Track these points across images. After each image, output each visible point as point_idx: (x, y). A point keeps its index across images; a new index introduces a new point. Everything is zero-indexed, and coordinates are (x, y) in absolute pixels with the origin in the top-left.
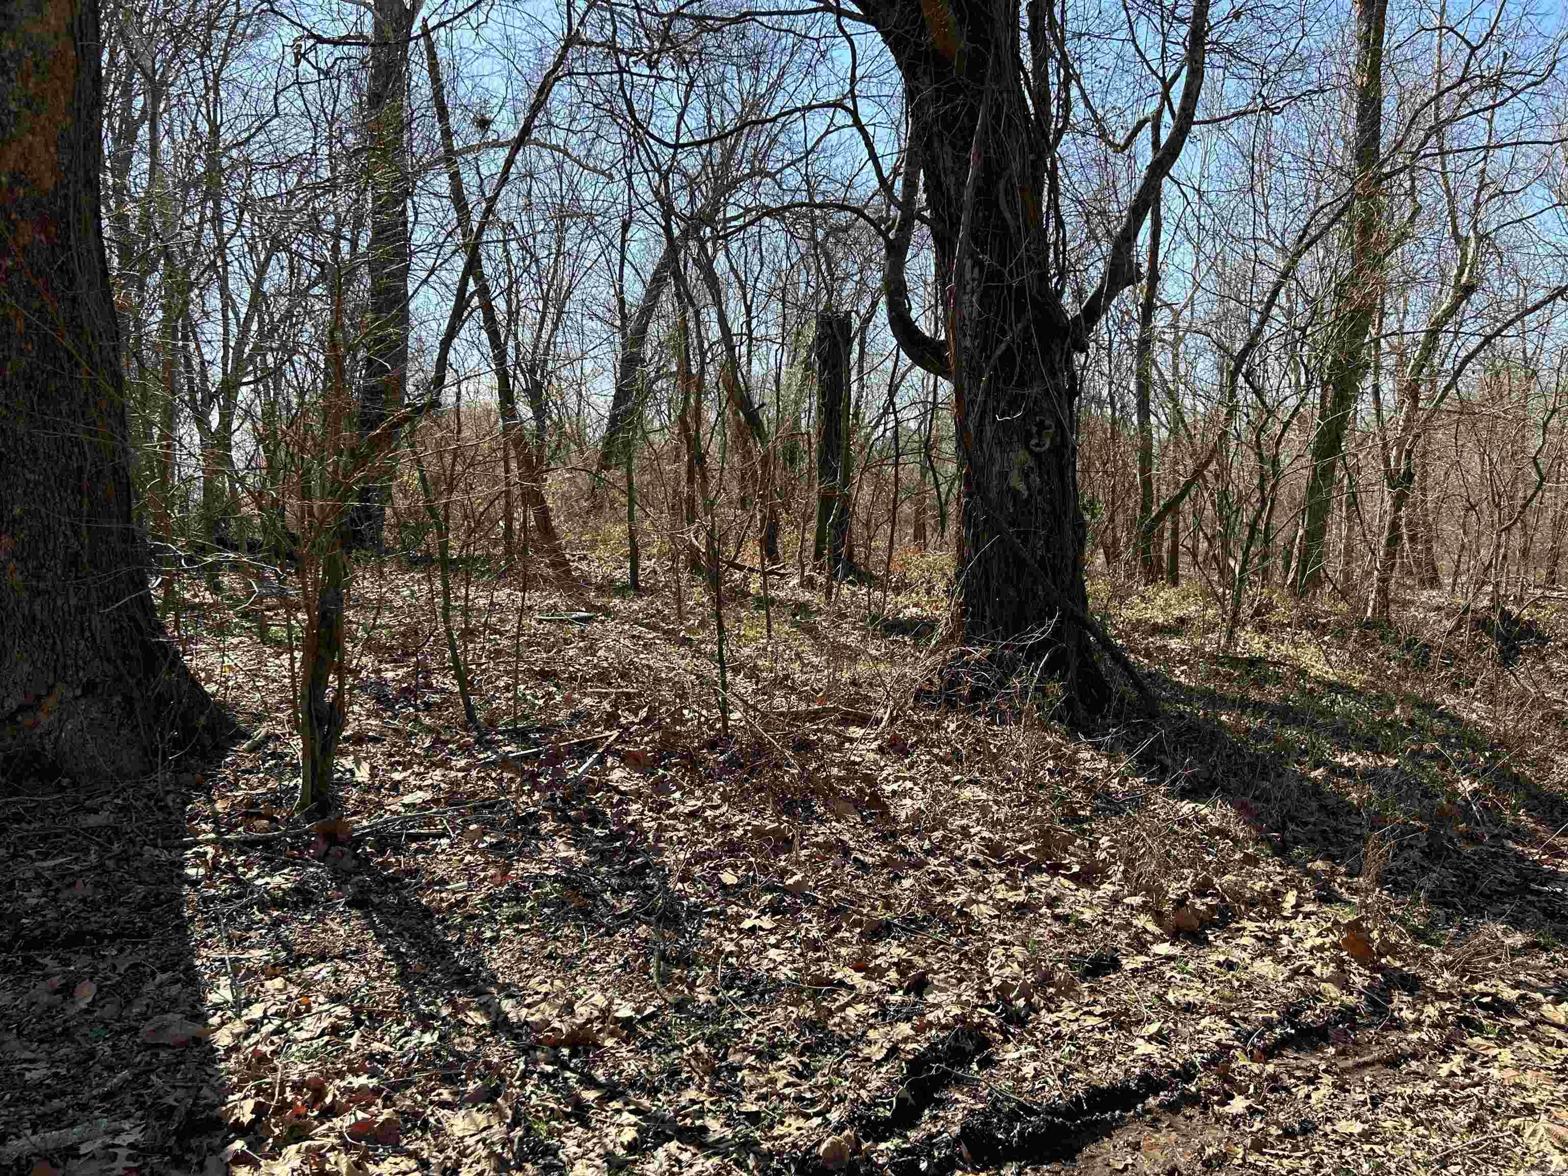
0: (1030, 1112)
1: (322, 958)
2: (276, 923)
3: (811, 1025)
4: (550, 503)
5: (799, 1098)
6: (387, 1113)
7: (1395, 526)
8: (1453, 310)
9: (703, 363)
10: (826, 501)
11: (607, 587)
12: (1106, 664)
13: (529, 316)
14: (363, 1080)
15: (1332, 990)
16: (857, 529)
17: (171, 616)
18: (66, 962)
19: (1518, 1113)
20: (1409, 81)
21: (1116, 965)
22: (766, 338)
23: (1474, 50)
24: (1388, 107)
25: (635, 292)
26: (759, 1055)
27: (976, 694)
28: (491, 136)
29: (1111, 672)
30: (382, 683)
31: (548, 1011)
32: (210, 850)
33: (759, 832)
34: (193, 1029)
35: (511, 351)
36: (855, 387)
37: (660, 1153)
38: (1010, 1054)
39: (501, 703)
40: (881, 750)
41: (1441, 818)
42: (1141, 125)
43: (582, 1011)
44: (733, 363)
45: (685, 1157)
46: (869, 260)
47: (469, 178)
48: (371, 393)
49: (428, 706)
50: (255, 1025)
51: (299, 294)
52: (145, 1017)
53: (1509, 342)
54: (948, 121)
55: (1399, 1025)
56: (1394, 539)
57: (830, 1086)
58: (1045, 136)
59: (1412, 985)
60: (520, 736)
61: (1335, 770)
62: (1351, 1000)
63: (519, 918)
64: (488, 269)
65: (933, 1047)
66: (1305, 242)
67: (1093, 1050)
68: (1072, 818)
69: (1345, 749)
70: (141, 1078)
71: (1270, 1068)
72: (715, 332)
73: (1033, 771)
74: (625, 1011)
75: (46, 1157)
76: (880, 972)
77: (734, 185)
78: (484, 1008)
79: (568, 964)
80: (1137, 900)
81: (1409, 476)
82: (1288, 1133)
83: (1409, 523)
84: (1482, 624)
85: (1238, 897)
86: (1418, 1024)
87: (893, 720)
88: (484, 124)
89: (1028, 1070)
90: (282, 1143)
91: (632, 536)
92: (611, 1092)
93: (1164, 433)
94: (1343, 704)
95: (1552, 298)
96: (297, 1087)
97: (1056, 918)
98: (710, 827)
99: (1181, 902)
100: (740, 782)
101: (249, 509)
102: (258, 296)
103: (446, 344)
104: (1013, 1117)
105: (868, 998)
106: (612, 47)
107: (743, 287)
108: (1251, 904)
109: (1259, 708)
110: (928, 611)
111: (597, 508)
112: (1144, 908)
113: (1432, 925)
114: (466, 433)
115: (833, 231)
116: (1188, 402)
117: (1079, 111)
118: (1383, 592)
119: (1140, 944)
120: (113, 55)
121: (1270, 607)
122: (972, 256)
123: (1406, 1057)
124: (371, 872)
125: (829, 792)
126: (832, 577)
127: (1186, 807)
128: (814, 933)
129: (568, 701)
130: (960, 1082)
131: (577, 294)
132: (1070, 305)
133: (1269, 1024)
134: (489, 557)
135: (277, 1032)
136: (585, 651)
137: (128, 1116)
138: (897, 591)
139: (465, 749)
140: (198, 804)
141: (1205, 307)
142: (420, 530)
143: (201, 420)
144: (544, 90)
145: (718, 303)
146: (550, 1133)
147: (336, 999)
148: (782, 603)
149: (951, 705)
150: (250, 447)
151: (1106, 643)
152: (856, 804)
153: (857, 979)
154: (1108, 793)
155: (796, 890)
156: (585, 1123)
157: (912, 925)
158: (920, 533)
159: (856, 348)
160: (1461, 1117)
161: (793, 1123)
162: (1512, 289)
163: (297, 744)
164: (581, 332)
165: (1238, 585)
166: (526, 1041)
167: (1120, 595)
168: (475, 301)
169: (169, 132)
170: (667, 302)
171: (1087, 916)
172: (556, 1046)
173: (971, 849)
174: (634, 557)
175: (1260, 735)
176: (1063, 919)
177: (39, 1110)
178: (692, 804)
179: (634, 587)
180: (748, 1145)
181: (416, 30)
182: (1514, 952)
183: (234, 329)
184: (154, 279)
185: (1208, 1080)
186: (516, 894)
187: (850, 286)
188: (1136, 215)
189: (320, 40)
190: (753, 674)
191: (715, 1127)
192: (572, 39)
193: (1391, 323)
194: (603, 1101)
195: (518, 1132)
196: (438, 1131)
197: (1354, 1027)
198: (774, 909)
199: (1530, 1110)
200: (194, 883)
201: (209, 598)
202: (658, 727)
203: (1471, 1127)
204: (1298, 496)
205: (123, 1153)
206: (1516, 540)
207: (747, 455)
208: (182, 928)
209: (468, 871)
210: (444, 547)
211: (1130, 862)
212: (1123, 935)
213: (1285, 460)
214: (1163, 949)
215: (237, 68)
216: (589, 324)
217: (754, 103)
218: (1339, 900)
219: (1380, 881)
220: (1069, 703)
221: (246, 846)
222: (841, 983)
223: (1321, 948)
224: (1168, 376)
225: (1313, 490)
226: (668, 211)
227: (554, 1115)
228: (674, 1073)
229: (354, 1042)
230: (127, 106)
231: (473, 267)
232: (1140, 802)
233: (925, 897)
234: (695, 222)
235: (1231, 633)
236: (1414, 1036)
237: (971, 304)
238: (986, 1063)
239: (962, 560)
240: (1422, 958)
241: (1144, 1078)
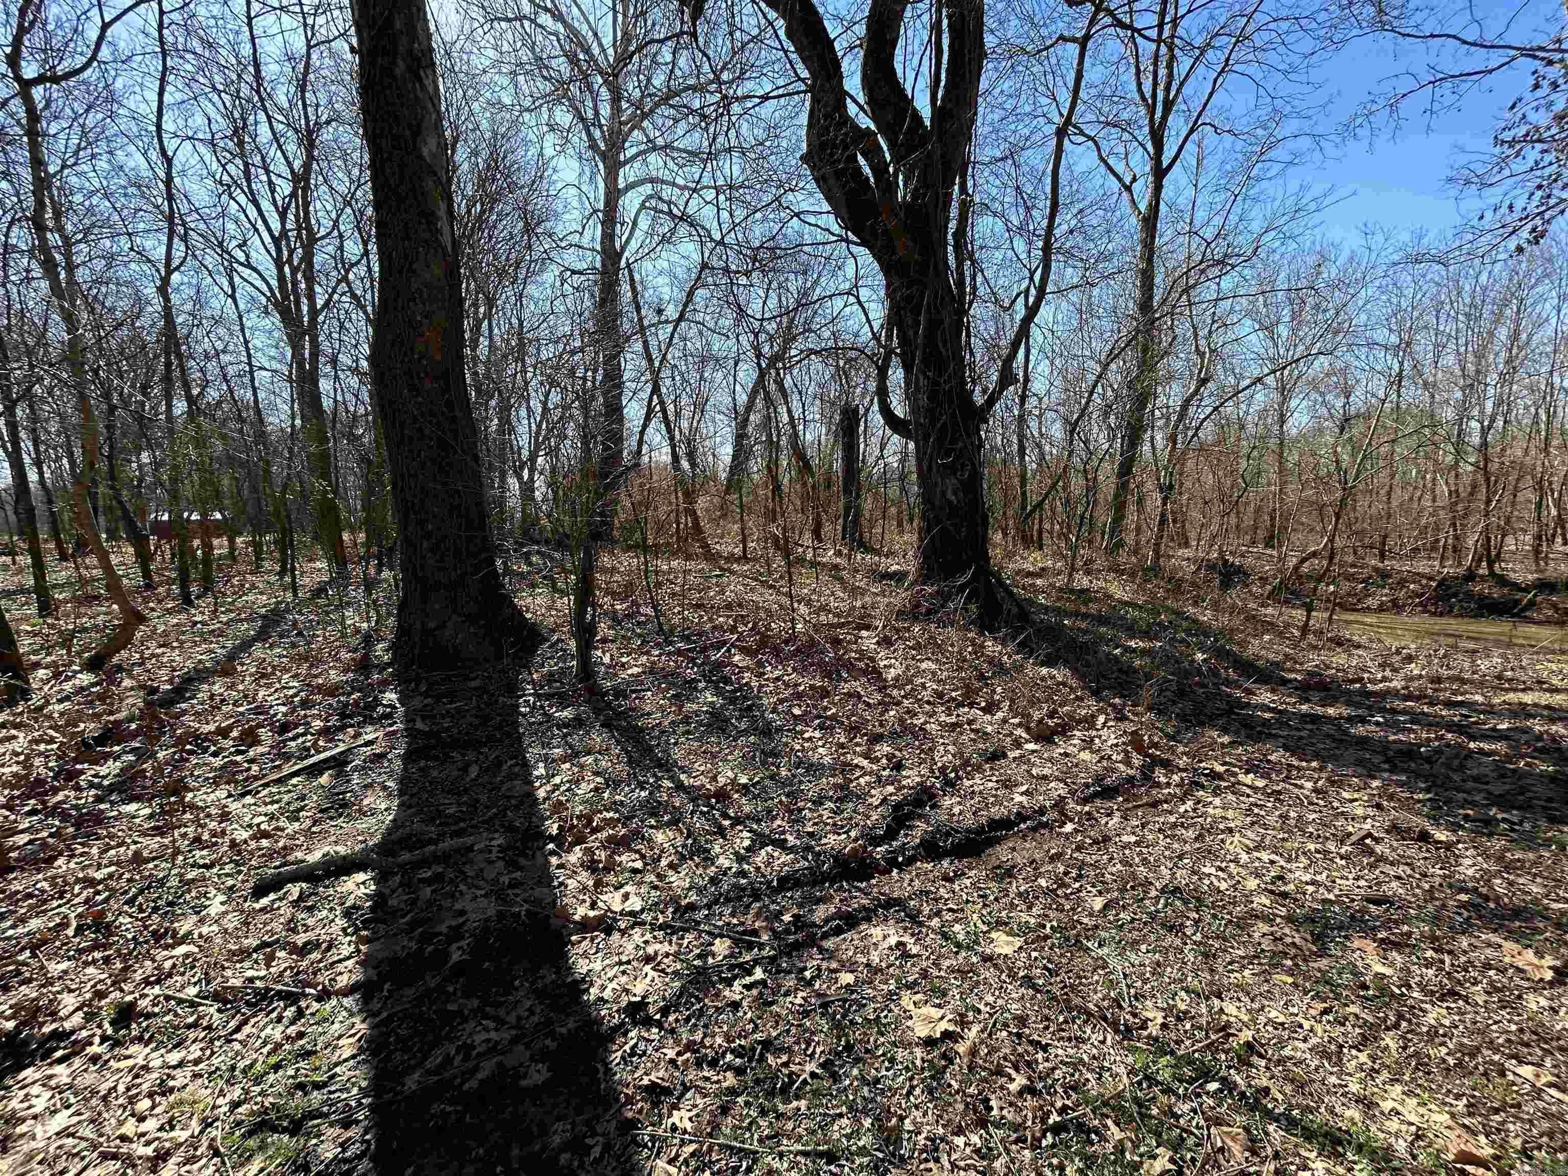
0: (957, 832)
1: (589, 753)
2: (565, 736)
3: (842, 787)
4: (699, 513)
5: (835, 824)
6: (623, 831)
7: (1163, 515)
8: (1196, 391)
9: (779, 435)
10: (847, 510)
11: (731, 558)
12: (1001, 594)
13: (686, 413)
14: (611, 814)
15: (1122, 767)
16: (864, 523)
17: (507, 579)
18: (464, 755)
19: (1223, 832)
20: (1170, 265)
21: (1004, 756)
22: (814, 420)
23: (1209, 244)
24: (1158, 280)
25: (742, 398)
26: (814, 803)
27: (929, 612)
28: (663, 318)
29: (1003, 598)
30: (615, 612)
31: (704, 780)
32: (532, 699)
33: (812, 687)
34: (527, 788)
35: (677, 433)
36: (862, 446)
37: (763, 852)
38: (947, 802)
39: (676, 620)
40: (878, 643)
41: (1187, 674)
42: (1018, 295)
43: (722, 780)
44: (796, 434)
45: (776, 854)
46: (868, 376)
47: (653, 342)
48: (605, 460)
49: (639, 623)
50: (557, 787)
51: (566, 407)
52: (502, 782)
53: (1229, 408)
54: (908, 299)
55: (1158, 785)
56: (1163, 522)
57: (851, 819)
58: (963, 304)
59: (1166, 764)
60: (686, 639)
61: (1128, 649)
62: (1131, 772)
63: (688, 732)
64: (664, 390)
65: (905, 798)
66: (1112, 356)
67: (992, 799)
68: (982, 677)
69: (1132, 637)
70: (503, 813)
71: (1087, 809)
72: (785, 418)
73: (960, 653)
74: (744, 780)
75: (457, 851)
76: (878, 760)
77: (794, 339)
78: (671, 778)
79: (714, 756)
80: (1016, 721)
81: (1171, 487)
82: (1095, 842)
83: (1172, 512)
84: (1212, 567)
85: (1071, 718)
86: (1168, 785)
87: (884, 627)
88: (660, 312)
89: (956, 810)
90: (572, 845)
91: (743, 530)
92: (737, 821)
93: (1034, 466)
94: (1132, 613)
95: (1254, 383)
96: (579, 818)
97: (972, 730)
98: (787, 685)
99: (1040, 721)
100: (803, 661)
101: (544, 522)
102: (545, 409)
103: (642, 433)
104: (948, 834)
105: (871, 773)
106: (726, 270)
107: (800, 393)
108: (1079, 722)
109: (1085, 616)
110: (904, 568)
111: (724, 516)
112: (1020, 725)
113: (1179, 732)
114: (655, 478)
115: (849, 361)
116: (1047, 448)
117: (981, 291)
118: (1157, 552)
119: (1018, 744)
120: (468, 284)
121: (1091, 561)
122: (924, 373)
123: (1161, 802)
124: (612, 709)
125: (850, 666)
126: (851, 549)
127: (1044, 671)
128: (842, 740)
129: (711, 620)
130: (920, 816)
131: (712, 401)
132: (979, 399)
133: (1087, 786)
134: (668, 544)
135: (568, 790)
136: (718, 593)
137: (496, 831)
138: (887, 556)
139: (658, 645)
140: (524, 675)
141: (1056, 394)
142: (632, 531)
143: (520, 477)
144: (690, 294)
145: (787, 403)
146: (707, 841)
147: (597, 774)
148: (824, 565)
149: (916, 619)
150: (544, 489)
151: (1000, 583)
152: (865, 672)
153: (865, 763)
154: (1001, 665)
155: (833, 718)
156: (724, 837)
157: (895, 735)
158: (900, 524)
159: (862, 424)
160: (1191, 834)
161: (832, 837)
162: (1231, 380)
163: (573, 644)
164: (713, 421)
165: (1074, 549)
166: (694, 795)
167: (1010, 555)
168: (658, 408)
169: (498, 325)
170: (759, 403)
171: (989, 729)
172: (709, 797)
173: (926, 695)
174: (744, 541)
175: (1085, 632)
176: (976, 731)
177: (453, 828)
178: (777, 673)
179: (744, 558)
180: (808, 848)
181: (623, 263)
182: (1223, 746)
183: (533, 426)
184: (493, 403)
185: (1053, 815)
186: (686, 720)
187: (858, 390)
188: (1015, 346)
189: (574, 272)
190: (809, 603)
191: (791, 840)
192: (704, 266)
193: (1162, 400)
194: (732, 826)
195: (690, 841)
196: (650, 840)
197: (1133, 786)
198: (821, 727)
199: (1230, 830)
200: (524, 715)
201: (525, 568)
202: (758, 633)
203: (1196, 839)
204: (1110, 498)
205: (495, 850)
206: (1233, 520)
207: (804, 484)
208: (519, 738)
209: (662, 709)
210: (645, 539)
211: (1012, 701)
212: (1008, 739)
213: (1101, 478)
214: (1031, 746)
215: (531, 289)
216: (718, 417)
217: (804, 293)
218: (1127, 719)
219: (1150, 709)
220: (980, 616)
221: (549, 697)
222: (857, 766)
223: (1117, 745)
224: (1036, 434)
225: (1117, 496)
226: (759, 355)
227: (708, 832)
228: (769, 811)
229: (606, 795)
230: (476, 312)
231: (656, 390)
232: (1020, 668)
233: (902, 721)
234: (774, 359)
235: (1070, 575)
236: (1166, 791)
237: (924, 400)
238: (933, 807)
239: (921, 539)
240: (1172, 750)
241: (1019, 814)
